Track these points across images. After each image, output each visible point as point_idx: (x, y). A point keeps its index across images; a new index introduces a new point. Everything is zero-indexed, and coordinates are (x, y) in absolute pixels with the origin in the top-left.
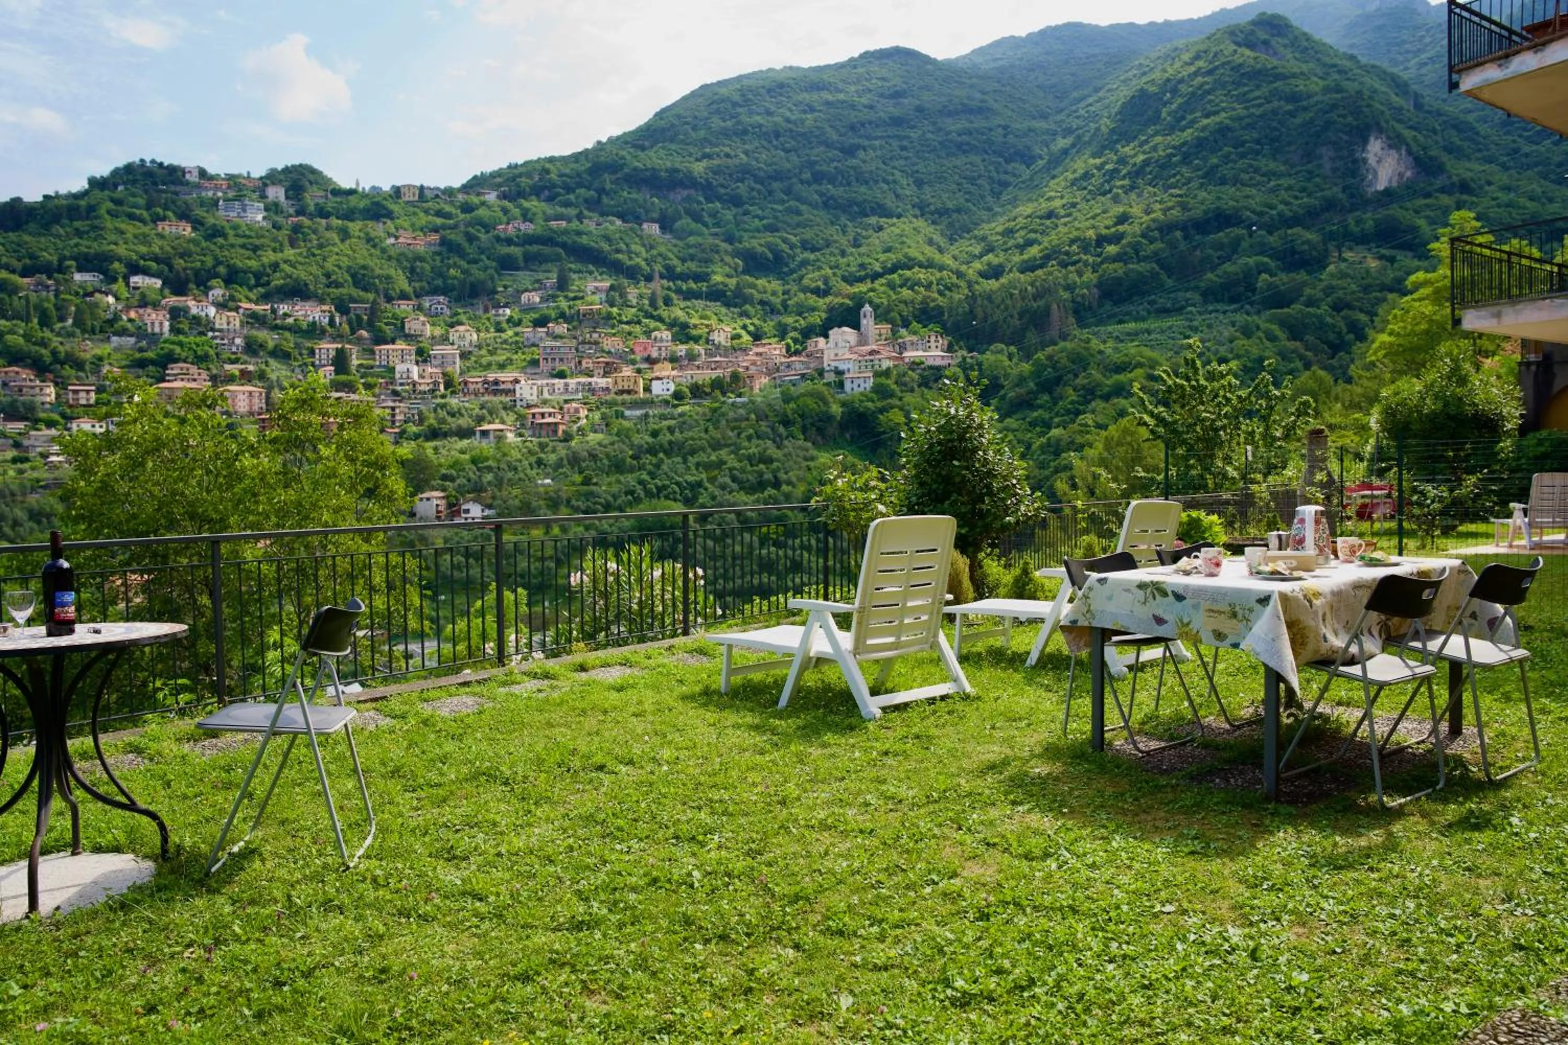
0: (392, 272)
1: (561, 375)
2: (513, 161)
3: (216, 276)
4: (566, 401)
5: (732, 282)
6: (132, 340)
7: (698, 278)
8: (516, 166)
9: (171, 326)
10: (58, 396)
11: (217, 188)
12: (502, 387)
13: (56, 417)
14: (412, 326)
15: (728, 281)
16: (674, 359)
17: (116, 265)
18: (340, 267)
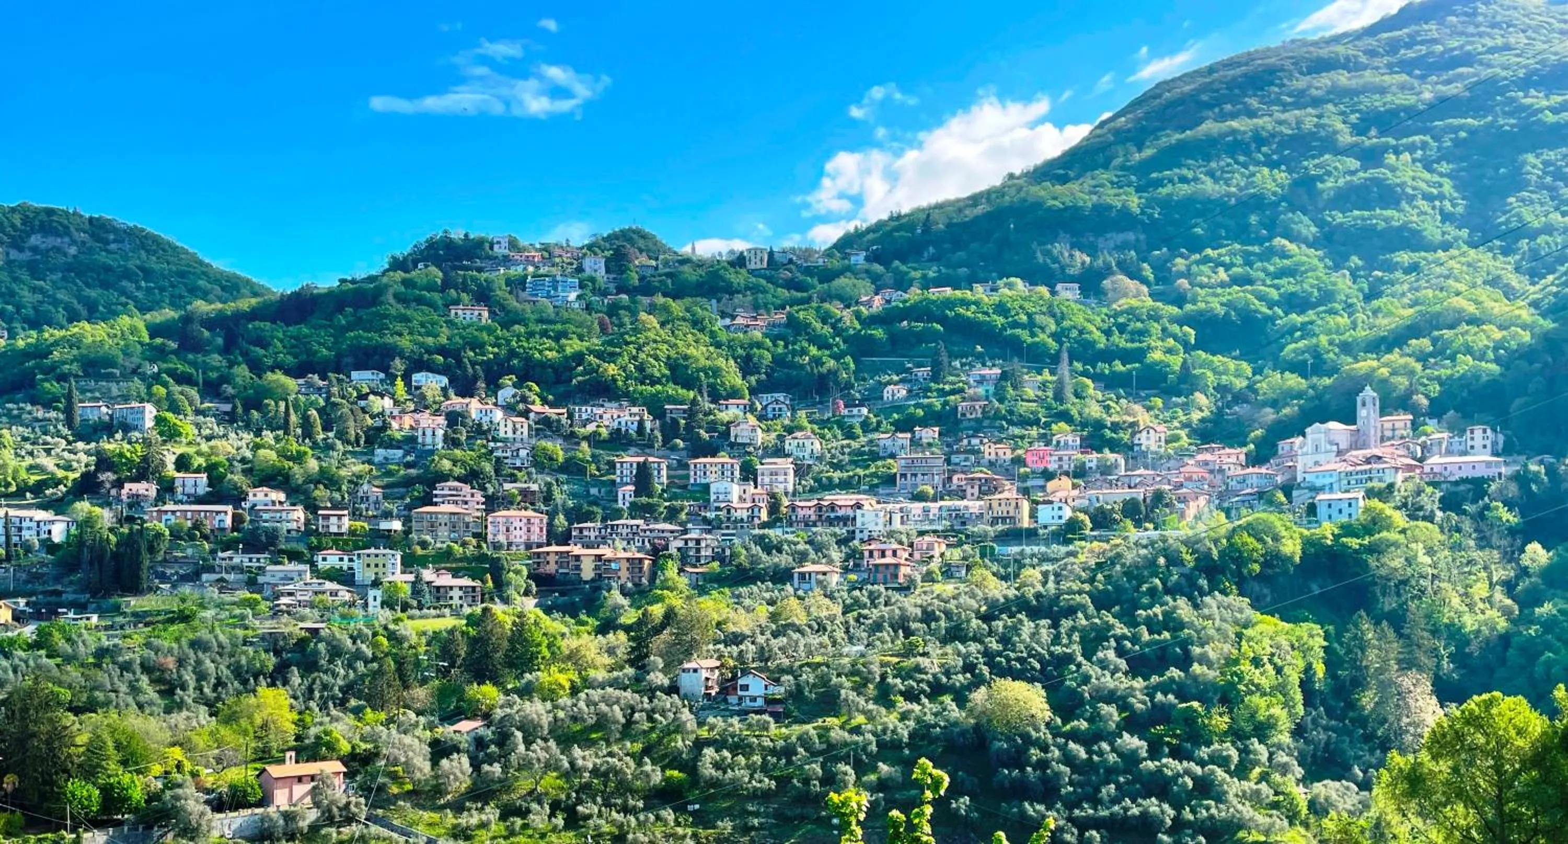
0: (721, 362)
1: (919, 497)
2: (895, 210)
3: (510, 371)
4: (921, 533)
5: (1176, 362)
6: (399, 453)
7: (1126, 356)
8: (899, 217)
9: (446, 435)
10: (307, 523)
11: (529, 261)
12: (841, 513)
13: (302, 548)
14: (740, 433)
15: (1169, 358)
16: (1080, 472)
17: (397, 361)
18: (657, 358)
